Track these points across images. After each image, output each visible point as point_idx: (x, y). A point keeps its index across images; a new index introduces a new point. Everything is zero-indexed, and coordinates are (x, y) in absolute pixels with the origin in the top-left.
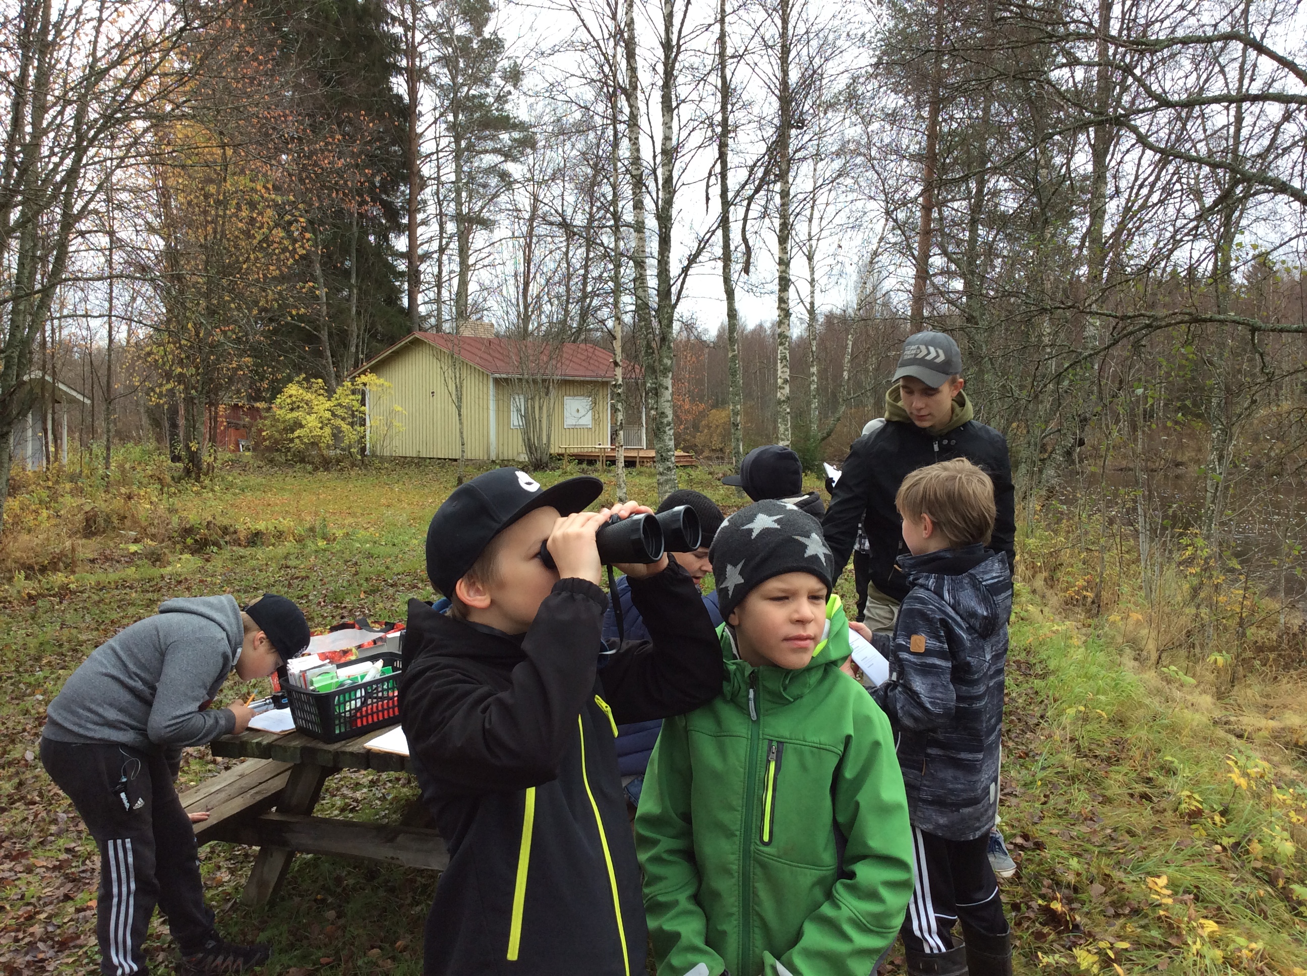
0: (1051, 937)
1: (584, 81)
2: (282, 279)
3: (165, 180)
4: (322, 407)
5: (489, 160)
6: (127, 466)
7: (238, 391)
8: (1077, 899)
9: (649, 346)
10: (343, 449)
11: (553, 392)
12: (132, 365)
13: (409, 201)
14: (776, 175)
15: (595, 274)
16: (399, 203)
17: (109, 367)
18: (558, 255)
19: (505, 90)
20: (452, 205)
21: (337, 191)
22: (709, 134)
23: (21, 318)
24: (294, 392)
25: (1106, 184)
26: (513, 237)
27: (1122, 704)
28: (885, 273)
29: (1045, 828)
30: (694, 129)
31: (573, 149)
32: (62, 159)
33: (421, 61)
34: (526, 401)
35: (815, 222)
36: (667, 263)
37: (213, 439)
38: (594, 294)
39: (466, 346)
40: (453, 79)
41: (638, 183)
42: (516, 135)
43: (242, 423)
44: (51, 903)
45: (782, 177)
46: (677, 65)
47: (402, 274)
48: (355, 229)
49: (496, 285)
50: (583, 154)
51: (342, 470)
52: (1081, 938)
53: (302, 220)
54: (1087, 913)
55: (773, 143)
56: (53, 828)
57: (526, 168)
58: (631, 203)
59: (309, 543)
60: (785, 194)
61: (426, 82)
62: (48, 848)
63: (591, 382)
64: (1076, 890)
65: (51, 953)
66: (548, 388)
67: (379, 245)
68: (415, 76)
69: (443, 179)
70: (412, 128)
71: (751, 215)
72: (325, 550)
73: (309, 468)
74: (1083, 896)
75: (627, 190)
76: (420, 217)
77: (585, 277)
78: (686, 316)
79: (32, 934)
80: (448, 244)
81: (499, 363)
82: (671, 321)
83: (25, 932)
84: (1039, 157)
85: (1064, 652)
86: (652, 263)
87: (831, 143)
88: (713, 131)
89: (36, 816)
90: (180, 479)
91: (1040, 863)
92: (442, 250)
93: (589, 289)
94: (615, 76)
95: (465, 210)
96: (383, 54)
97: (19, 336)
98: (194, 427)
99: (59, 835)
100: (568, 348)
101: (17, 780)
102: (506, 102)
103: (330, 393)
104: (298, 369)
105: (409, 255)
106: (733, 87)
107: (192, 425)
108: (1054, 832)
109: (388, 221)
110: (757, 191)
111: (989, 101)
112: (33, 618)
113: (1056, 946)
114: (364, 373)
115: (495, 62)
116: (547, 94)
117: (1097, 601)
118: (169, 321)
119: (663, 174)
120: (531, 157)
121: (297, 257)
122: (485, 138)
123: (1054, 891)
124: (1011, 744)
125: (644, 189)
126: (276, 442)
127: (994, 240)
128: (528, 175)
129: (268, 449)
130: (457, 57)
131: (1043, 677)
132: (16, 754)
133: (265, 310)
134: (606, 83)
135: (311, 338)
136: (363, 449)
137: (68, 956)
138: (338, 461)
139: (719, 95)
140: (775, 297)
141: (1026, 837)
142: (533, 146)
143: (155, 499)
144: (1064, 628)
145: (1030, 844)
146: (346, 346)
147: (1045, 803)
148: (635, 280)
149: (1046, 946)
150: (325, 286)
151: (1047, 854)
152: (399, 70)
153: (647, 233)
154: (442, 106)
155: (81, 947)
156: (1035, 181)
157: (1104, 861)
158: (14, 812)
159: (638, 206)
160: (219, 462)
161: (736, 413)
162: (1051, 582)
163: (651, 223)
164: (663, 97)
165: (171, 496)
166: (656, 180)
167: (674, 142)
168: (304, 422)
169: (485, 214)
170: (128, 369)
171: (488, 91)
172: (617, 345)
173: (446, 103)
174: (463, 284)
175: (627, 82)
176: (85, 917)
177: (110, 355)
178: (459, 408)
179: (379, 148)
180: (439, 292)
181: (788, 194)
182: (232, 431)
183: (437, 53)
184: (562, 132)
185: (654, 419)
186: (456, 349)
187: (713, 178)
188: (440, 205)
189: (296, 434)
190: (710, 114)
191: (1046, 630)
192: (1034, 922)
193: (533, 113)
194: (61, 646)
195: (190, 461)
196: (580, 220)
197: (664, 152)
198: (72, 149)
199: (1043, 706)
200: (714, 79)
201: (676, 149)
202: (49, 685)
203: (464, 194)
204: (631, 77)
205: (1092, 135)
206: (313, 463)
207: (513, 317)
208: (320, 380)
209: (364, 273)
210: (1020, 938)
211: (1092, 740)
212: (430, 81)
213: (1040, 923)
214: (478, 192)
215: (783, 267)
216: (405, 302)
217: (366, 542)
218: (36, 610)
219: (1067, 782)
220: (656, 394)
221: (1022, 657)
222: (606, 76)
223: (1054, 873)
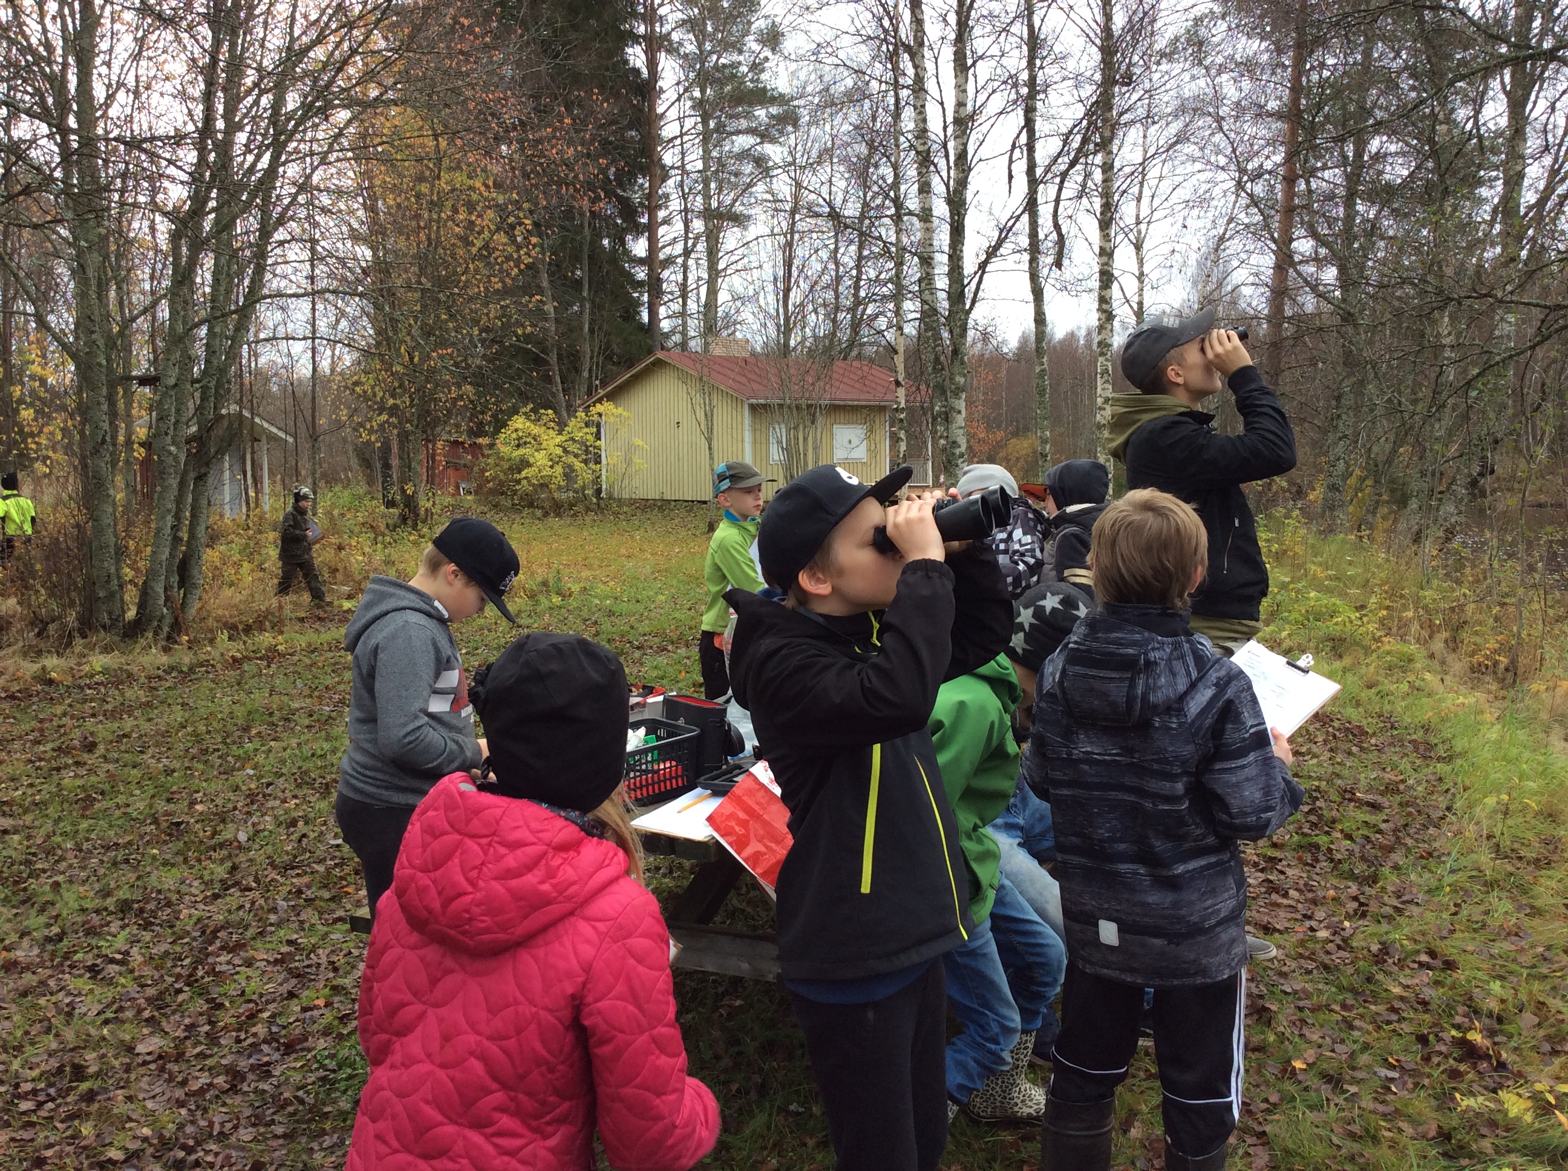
0: (1470, 1076)
1: (860, 39)
2: (505, 292)
3: (370, 179)
4: (552, 443)
5: (744, 141)
6: (336, 512)
7: (457, 426)
8: (1501, 1031)
9: (937, 360)
10: (576, 491)
11: (820, 420)
12: (338, 397)
13: (649, 197)
14: (1096, 145)
15: (872, 274)
16: (636, 198)
17: (314, 398)
18: (824, 254)
19: (762, 56)
20: (699, 198)
21: (567, 185)
22: (1013, 96)
23: (217, 342)
24: (520, 426)
25: (1525, 140)
26: (773, 234)
27: (1552, 795)
28: (1235, 263)
29: (1458, 943)
30: (994, 91)
31: (844, 124)
32: (258, 157)
33: (662, 26)
34: (788, 431)
35: (1145, 201)
36: (960, 258)
37: (431, 480)
38: (870, 299)
39: (716, 367)
40: (700, 46)
41: (925, 161)
42: (774, 110)
43: (462, 462)
44: (274, 1001)
45: (1104, 145)
46: (973, 13)
47: (641, 284)
48: (586, 231)
49: (751, 293)
50: (856, 128)
51: (575, 515)
52: (1508, 1078)
53: (527, 222)
54: (1516, 1049)
55: (1092, 106)
56: (273, 918)
57: (786, 150)
58: (916, 186)
59: (542, 598)
60: (1107, 168)
61: (668, 51)
62: (268, 939)
63: (866, 407)
64: (1500, 1020)
65: (276, 1056)
66: (814, 415)
67: (614, 250)
68: (655, 44)
69: (688, 167)
70: (652, 108)
71: (1065, 194)
72: (560, 607)
73: (539, 513)
74: (1510, 1028)
75: (912, 172)
76: (662, 214)
77: (858, 279)
78: (982, 322)
79: (255, 1035)
80: (694, 245)
81: (755, 386)
82: (964, 329)
83: (247, 1032)
84: (1437, 109)
85: (1475, 729)
86: (942, 260)
87: (1166, 101)
88: (1017, 93)
89: (253, 903)
90: (395, 527)
91: (1452, 987)
92: (687, 253)
93: (862, 294)
94: (896, 31)
95: (714, 204)
96: (617, 20)
97: (215, 362)
98: (410, 467)
99: (279, 925)
100: (839, 364)
101: (230, 864)
102: (763, 70)
103: (561, 426)
104: (525, 398)
105: (650, 261)
106: (1042, 37)
107: (407, 465)
108: (1470, 948)
109: (624, 221)
110: (1072, 164)
111: (1370, 41)
112: (239, 684)
113: (1476, 1087)
114: (600, 401)
115: (750, 23)
116: (813, 58)
117: (1512, 668)
118: (378, 345)
119: (956, 149)
120: (792, 136)
121: (522, 266)
122: (737, 116)
123: (1471, 1020)
124: (1409, 842)
125: (932, 168)
126: (501, 484)
127: (1377, 217)
128: (790, 159)
129: (492, 492)
130: (704, 19)
131: (1449, 759)
132: (227, 835)
133: (486, 330)
134: (885, 40)
135: (538, 361)
136: (599, 491)
137: (296, 1060)
138: (571, 505)
139: (1025, 48)
140: (1095, 295)
141: (1432, 954)
142: (796, 125)
143: (367, 550)
144: (1472, 700)
145: (1437, 963)
146: (578, 371)
147: (1455, 914)
148: (920, 281)
149: (1463, 1086)
150: (554, 299)
151: (1461, 976)
152: (635, 39)
153: (936, 221)
154: (687, 80)
155: (309, 1050)
156: (1431, 141)
157: (1536, 986)
158: (228, 899)
159: (925, 189)
160: (438, 507)
161: (1044, 442)
162: (1453, 644)
163: (940, 208)
164: (955, 53)
165: (385, 547)
166: (947, 156)
167: (969, 108)
168: (532, 460)
169: (738, 208)
170: (333, 402)
171: (741, 58)
172: (899, 360)
173: (692, 75)
174: (713, 292)
175: (911, 38)
176: (312, 1016)
177: (314, 385)
178: (709, 440)
179: (614, 133)
180: (685, 304)
181: (1112, 166)
182: (450, 471)
183: (680, 16)
184: (830, 103)
185: (944, 450)
186: (706, 370)
187: (1017, 151)
188: (685, 199)
189: (524, 474)
190: (1013, 72)
191: (1449, 703)
192: (1446, 1057)
193: (795, 82)
194: (271, 714)
195: (406, 506)
196: (852, 210)
197: (958, 121)
198: (268, 147)
199: (1449, 796)
200: (1020, 29)
201: (972, 117)
202: (260, 758)
203: (713, 185)
204: (916, 31)
205: (1507, 79)
206: (542, 508)
207: (772, 331)
208: (550, 411)
209: (597, 286)
210: (1429, 1076)
211: (1515, 838)
212: (673, 50)
213: (1455, 1059)
214: (729, 182)
215: (1105, 259)
216: (645, 317)
217: (607, 597)
218: (242, 675)
219: (1483, 889)
220: (947, 420)
221: (1419, 736)
222: (886, 31)
223: (1471, 999)
